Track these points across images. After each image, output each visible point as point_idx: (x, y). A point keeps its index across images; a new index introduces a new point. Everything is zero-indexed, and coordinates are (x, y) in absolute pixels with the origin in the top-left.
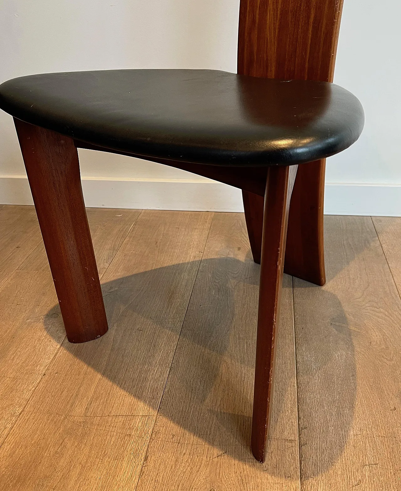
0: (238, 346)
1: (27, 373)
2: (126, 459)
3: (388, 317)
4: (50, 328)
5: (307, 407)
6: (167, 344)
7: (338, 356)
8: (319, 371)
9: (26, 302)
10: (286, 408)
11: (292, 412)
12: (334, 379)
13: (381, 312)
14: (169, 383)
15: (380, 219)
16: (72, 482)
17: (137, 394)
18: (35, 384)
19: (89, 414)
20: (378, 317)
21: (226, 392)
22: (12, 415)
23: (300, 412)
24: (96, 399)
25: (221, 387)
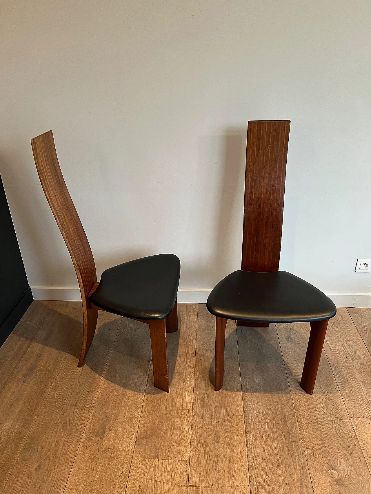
2: (185, 426)
5: (246, 403)
6: (190, 379)
7: (257, 381)
9: (125, 360)
10: (238, 403)
11: (241, 405)
13: (273, 360)
14: (194, 396)
16: (169, 435)
17: (183, 401)
18: (143, 398)
19: (167, 410)
22: (139, 412)
24: (168, 404)
25: (214, 397)
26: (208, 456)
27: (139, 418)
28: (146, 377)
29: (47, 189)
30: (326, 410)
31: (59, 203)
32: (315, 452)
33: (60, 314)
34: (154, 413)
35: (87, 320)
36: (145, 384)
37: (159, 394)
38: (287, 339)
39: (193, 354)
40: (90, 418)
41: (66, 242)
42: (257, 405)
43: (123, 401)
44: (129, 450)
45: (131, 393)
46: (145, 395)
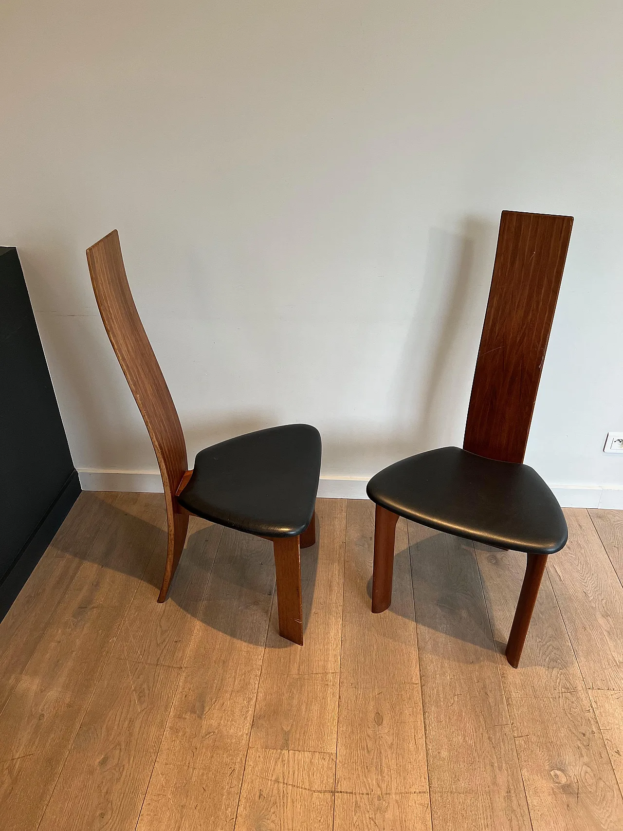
2: (329, 698)
3: (472, 597)
4: (256, 613)
5: (424, 663)
6: (336, 623)
7: (442, 628)
9: (232, 592)
10: (413, 666)
11: (416, 666)
14: (343, 651)
16: (304, 713)
18: (262, 655)
19: (301, 673)
22: (256, 676)
24: (302, 663)
25: (374, 652)
26: (366, 746)
27: (257, 686)
28: (265, 621)
29: (111, 327)
30: (549, 676)
31: (130, 348)
32: (532, 742)
33: (126, 515)
34: (281, 678)
35: (173, 532)
36: (265, 631)
37: (286, 647)
38: (489, 560)
39: (340, 583)
40: (181, 684)
41: (142, 411)
42: (442, 667)
43: (231, 658)
44: (242, 735)
45: (243, 646)
46: (265, 648)
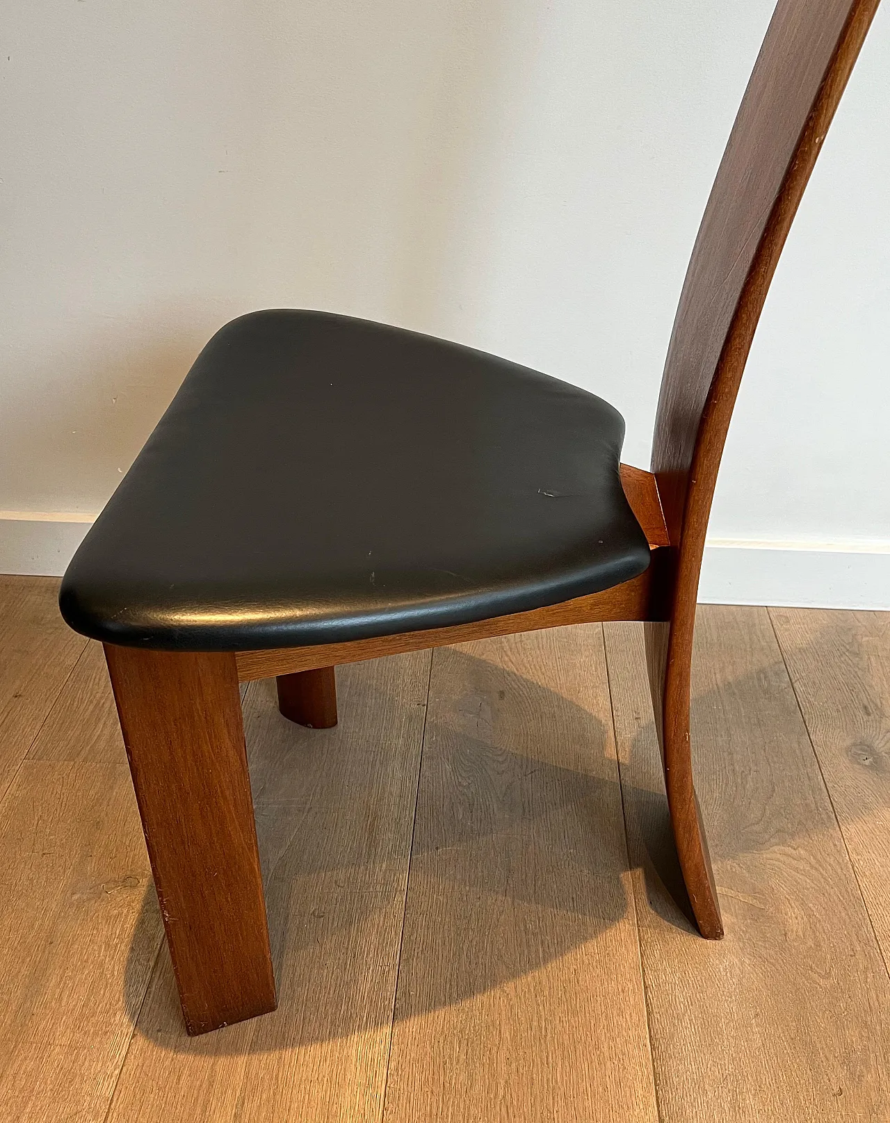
0: (526, 952)
1: (96, 1034)
3: (816, 869)
4: (126, 916)
5: (674, 1093)
6: (379, 951)
7: (725, 970)
8: (691, 1007)
9: (62, 846)
10: (634, 1099)
11: (646, 1106)
12: (720, 1024)
13: (800, 858)
14: (396, 1048)
15: (786, 615)
17: (334, 1077)
18: (119, 1059)
20: (796, 870)
21: (514, 1065)
23: (662, 1107)
24: (253, 1092)
25: (503, 1054)
38: (855, 759)
39: (402, 821)
43: (10, 1071)
46: (134, 1036)
